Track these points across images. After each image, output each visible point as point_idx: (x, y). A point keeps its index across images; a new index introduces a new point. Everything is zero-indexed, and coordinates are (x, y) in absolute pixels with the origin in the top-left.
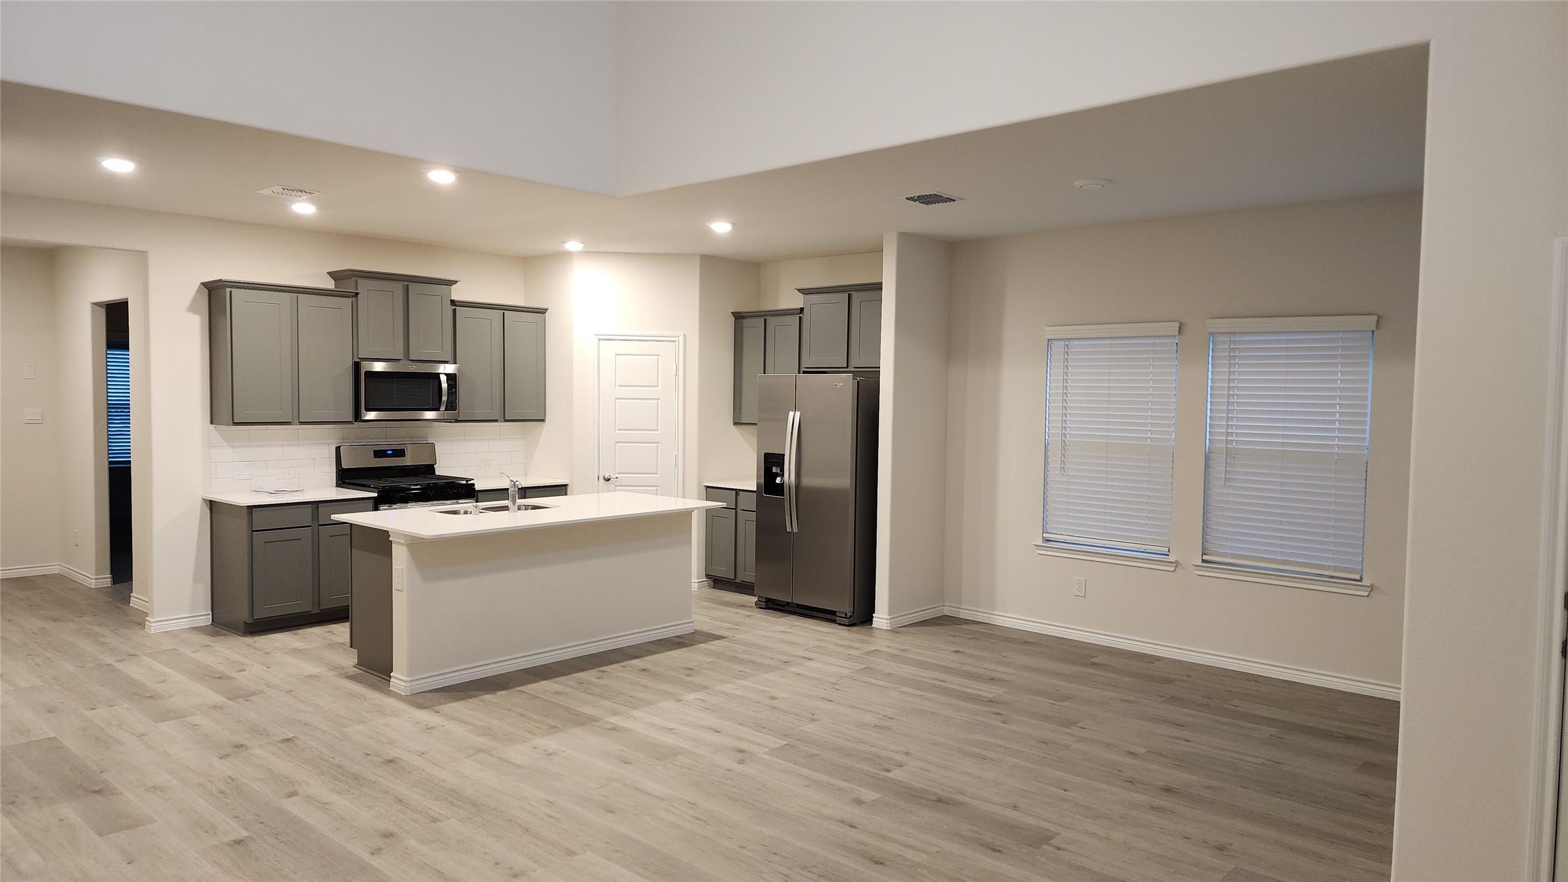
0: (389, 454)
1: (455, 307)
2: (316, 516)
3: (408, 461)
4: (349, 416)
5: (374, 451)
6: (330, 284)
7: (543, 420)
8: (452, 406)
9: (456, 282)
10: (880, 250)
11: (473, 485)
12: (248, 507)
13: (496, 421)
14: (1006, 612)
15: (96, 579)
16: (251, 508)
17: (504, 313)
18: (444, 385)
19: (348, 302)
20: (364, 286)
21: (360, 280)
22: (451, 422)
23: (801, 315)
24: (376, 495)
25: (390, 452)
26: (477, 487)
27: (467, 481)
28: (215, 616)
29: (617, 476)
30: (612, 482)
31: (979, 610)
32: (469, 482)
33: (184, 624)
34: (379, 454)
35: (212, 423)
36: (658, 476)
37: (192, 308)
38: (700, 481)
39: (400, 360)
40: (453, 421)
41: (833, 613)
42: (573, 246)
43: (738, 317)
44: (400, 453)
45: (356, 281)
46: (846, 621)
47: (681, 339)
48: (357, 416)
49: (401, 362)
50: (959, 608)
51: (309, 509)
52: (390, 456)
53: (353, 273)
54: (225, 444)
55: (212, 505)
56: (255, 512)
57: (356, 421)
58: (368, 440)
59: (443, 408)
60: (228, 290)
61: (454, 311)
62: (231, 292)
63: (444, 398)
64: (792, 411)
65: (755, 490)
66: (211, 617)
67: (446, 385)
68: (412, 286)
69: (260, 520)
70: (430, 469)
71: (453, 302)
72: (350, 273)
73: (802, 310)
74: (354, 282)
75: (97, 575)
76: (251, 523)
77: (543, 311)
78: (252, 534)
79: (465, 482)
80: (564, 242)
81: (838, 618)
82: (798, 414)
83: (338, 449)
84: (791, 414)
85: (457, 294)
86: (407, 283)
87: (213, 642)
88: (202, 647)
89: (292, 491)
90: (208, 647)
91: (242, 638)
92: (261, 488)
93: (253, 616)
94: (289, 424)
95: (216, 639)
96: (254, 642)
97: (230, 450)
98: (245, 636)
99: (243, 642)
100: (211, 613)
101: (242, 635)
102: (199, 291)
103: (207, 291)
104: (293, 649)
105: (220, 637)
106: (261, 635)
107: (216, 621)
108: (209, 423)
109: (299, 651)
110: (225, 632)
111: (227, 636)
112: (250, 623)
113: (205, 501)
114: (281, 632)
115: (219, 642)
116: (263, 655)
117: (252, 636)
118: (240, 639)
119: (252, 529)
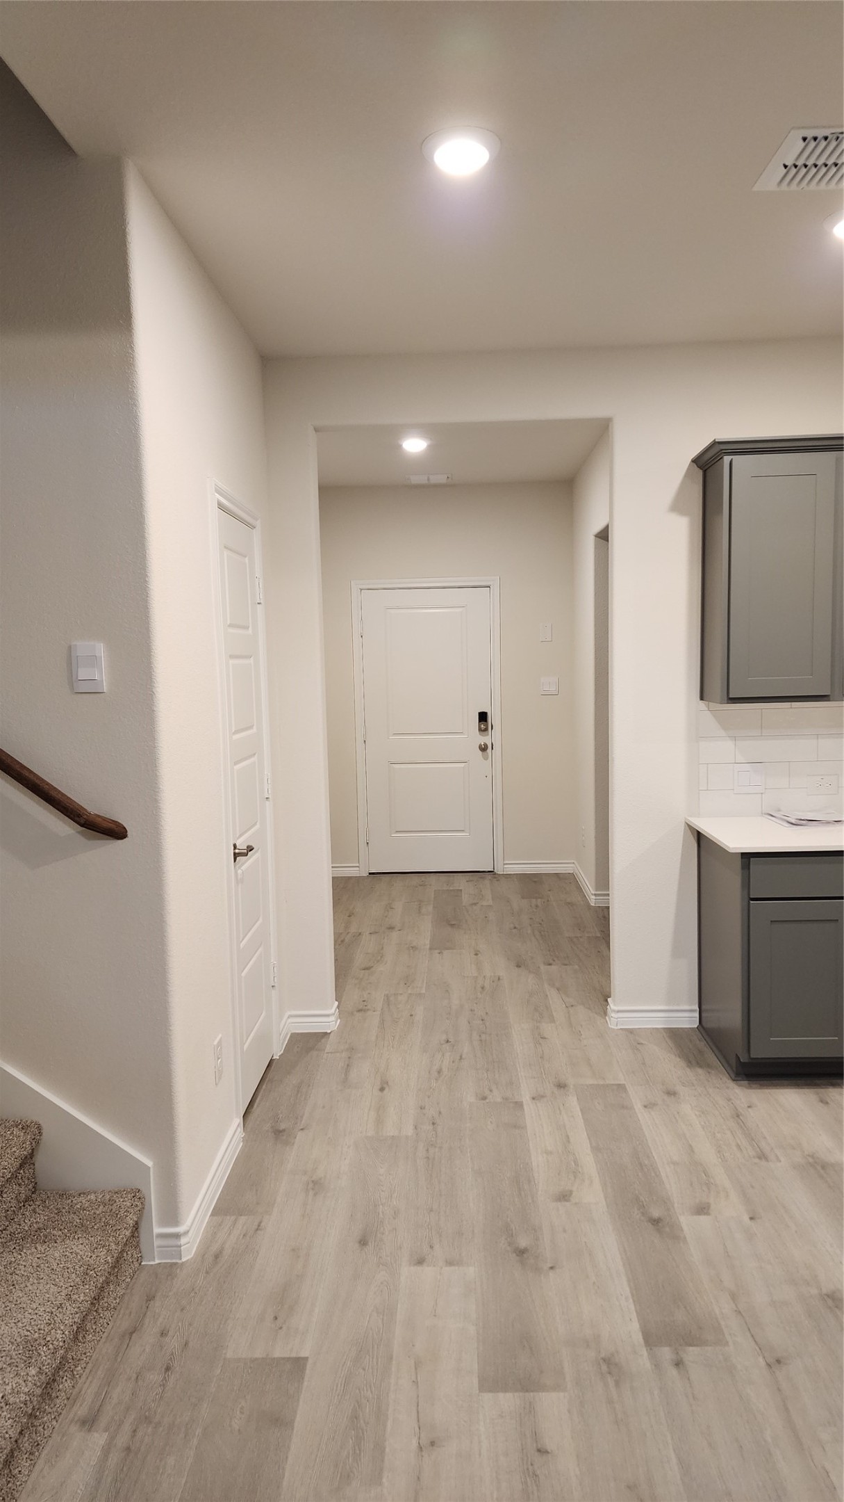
12: (743, 854)
15: (595, 895)
16: (747, 857)
28: (704, 1015)
33: (658, 1021)
35: (702, 698)
54: (723, 733)
55: (699, 837)
56: (754, 863)
60: (727, 459)
62: (731, 463)
66: (697, 1015)
75: (596, 891)
76: (746, 883)
78: (749, 903)
87: (683, 1084)
88: (664, 1092)
89: (828, 823)
90: (672, 1096)
91: (731, 1084)
92: (779, 810)
93: (749, 1051)
94: (826, 698)
95: (691, 1074)
96: (749, 1107)
97: (729, 744)
98: (737, 1080)
99: (729, 1100)
100: (698, 1009)
101: (733, 1076)
102: (688, 474)
103: (700, 473)
104: (812, 1157)
105: (700, 1071)
106: (762, 1086)
107: (704, 1024)
108: (699, 699)
109: (823, 1167)
110: (711, 1057)
111: (710, 1071)
112: (744, 1063)
113: (690, 828)
114: (798, 1086)
115: (694, 1085)
116: (754, 1157)
117: (749, 1084)
118: (728, 1088)
119: (749, 894)
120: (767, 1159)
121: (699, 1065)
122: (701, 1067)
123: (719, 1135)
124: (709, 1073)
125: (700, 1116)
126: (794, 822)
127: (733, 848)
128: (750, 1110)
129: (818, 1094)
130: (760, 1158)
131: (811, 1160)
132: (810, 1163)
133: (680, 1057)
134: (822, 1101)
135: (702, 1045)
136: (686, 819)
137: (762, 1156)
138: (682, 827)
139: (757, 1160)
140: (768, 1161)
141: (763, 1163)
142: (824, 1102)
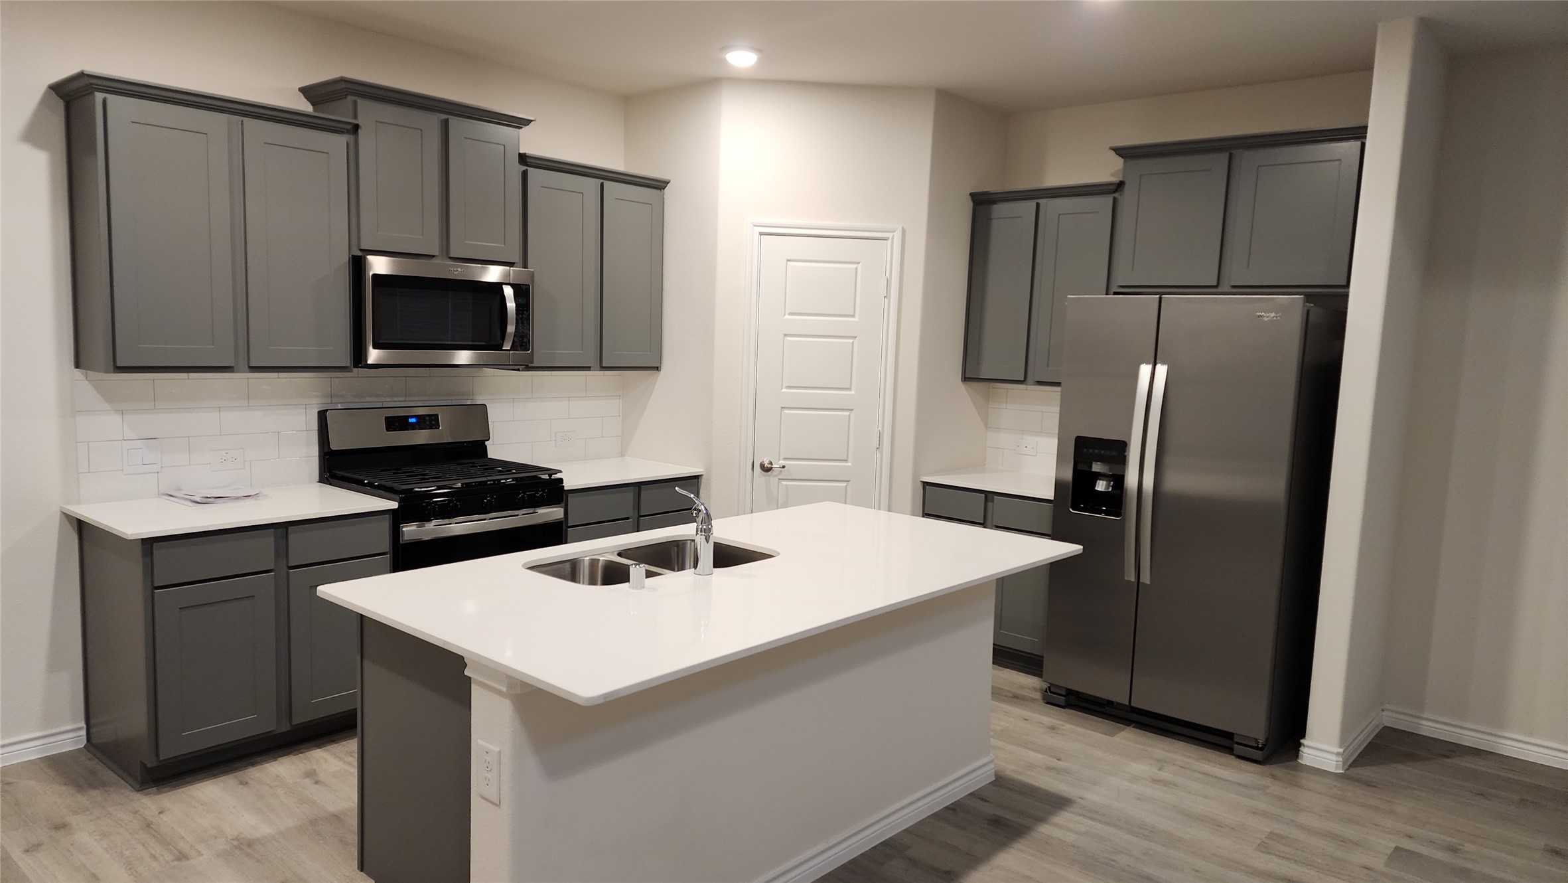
0: (412, 423)
1: (525, 168)
2: (282, 550)
3: (442, 435)
4: (345, 359)
5: (387, 418)
6: (305, 106)
7: (657, 369)
8: (523, 341)
9: (527, 122)
10: (1366, 67)
11: (561, 480)
12: (144, 541)
13: (588, 368)
14: (1531, 734)
16: (150, 544)
17: (602, 185)
18: (511, 305)
19: (339, 142)
20: (369, 114)
21: (360, 102)
22: (518, 370)
23: (1116, 195)
24: (394, 505)
25: (413, 420)
26: (568, 485)
27: (550, 475)
28: (93, 730)
29: (782, 462)
30: (774, 473)
31: (1465, 726)
32: (554, 477)
33: (32, 752)
34: (396, 423)
35: (77, 365)
36: (849, 464)
37: (32, 135)
38: (916, 474)
39: (434, 256)
40: (521, 367)
41: (1229, 736)
42: (742, 59)
43: (982, 203)
44: (429, 422)
45: (355, 103)
46: (1258, 755)
47: (897, 236)
48: (359, 358)
49: (434, 261)
50: (1419, 717)
51: (269, 540)
52: (413, 427)
53: (350, 86)
54: (107, 406)
55: (81, 527)
56: (156, 549)
57: (356, 366)
58: (374, 399)
59: (507, 347)
60: (99, 97)
61: (525, 175)
62: (105, 102)
63: (511, 329)
64: (1147, 363)
65: (1053, 499)
66: (84, 733)
67: (514, 305)
68: (455, 123)
69: (167, 566)
70: (478, 448)
71: (523, 159)
72: (343, 85)
73: (1120, 186)
74: (351, 107)
76: (149, 571)
77: (659, 185)
78: (153, 593)
79: (546, 477)
80: (725, 48)
81: (1236, 746)
82: (1162, 370)
83: (322, 416)
84: (1145, 370)
85: (532, 142)
86: (445, 116)
87: (75, 813)
88: (49, 828)
89: (237, 498)
90: (62, 829)
91: (136, 796)
92: (179, 489)
93: (157, 755)
94: (229, 370)
95: (82, 799)
96: (160, 813)
97: (116, 419)
98: (142, 790)
99: (136, 812)
100: (85, 726)
101: (138, 786)
102: (44, 101)
103: (61, 104)
104: (237, 839)
105: (95, 793)
106: (174, 787)
107: (94, 741)
108: (73, 367)
109: (249, 845)
110: (107, 774)
111: (107, 789)
112: (152, 768)
113: (68, 517)
114: (215, 776)
115: (88, 810)
116: (173, 861)
117: (158, 789)
118: (132, 800)
119: (152, 583)
120: (186, 858)
121: (93, 786)
122: (95, 788)
123: (127, 853)
124: (106, 791)
125: (101, 840)
126: (199, 501)
127: (131, 535)
128: (162, 816)
129: (236, 777)
130: (179, 859)
131: (235, 843)
132: (235, 846)
133: (65, 784)
134: (241, 783)
135: (95, 764)
136: (61, 507)
137: (182, 856)
138: (56, 519)
139: (176, 863)
140: (188, 859)
141: (184, 863)
142: (244, 783)
